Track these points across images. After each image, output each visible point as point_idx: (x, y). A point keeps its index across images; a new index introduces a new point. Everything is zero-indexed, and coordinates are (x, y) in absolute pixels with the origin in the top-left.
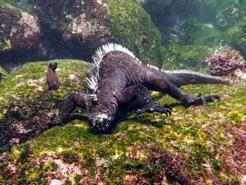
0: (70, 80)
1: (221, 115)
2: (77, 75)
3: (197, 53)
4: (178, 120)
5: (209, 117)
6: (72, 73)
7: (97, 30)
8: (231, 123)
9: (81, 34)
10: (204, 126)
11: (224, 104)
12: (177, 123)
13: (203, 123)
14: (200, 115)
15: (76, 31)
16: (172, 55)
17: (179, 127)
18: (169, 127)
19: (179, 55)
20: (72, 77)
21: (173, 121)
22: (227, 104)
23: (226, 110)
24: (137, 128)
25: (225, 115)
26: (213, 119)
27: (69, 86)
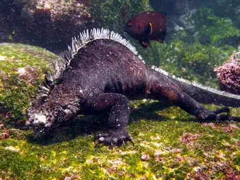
0: (17, 75)
1: (222, 155)
2: (29, 70)
3: (207, 56)
4: (161, 156)
5: (204, 157)
6: (23, 66)
7: (73, 8)
8: (235, 169)
9: (49, 10)
10: (195, 169)
11: (228, 139)
12: (157, 160)
13: (195, 165)
14: (192, 152)
15: (43, 6)
16: (173, 54)
17: (160, 167)
18: (146, 165)
19: (182, 55)
20: (22, 71)
21: (153, 157)
22: (233, 139)
23: (229, 148)
24: (99, 162)
25: (228, 156)
26: (209, 159)
27: (15, 84)
